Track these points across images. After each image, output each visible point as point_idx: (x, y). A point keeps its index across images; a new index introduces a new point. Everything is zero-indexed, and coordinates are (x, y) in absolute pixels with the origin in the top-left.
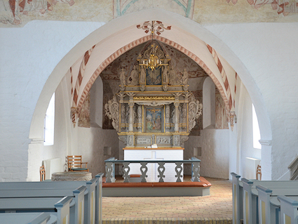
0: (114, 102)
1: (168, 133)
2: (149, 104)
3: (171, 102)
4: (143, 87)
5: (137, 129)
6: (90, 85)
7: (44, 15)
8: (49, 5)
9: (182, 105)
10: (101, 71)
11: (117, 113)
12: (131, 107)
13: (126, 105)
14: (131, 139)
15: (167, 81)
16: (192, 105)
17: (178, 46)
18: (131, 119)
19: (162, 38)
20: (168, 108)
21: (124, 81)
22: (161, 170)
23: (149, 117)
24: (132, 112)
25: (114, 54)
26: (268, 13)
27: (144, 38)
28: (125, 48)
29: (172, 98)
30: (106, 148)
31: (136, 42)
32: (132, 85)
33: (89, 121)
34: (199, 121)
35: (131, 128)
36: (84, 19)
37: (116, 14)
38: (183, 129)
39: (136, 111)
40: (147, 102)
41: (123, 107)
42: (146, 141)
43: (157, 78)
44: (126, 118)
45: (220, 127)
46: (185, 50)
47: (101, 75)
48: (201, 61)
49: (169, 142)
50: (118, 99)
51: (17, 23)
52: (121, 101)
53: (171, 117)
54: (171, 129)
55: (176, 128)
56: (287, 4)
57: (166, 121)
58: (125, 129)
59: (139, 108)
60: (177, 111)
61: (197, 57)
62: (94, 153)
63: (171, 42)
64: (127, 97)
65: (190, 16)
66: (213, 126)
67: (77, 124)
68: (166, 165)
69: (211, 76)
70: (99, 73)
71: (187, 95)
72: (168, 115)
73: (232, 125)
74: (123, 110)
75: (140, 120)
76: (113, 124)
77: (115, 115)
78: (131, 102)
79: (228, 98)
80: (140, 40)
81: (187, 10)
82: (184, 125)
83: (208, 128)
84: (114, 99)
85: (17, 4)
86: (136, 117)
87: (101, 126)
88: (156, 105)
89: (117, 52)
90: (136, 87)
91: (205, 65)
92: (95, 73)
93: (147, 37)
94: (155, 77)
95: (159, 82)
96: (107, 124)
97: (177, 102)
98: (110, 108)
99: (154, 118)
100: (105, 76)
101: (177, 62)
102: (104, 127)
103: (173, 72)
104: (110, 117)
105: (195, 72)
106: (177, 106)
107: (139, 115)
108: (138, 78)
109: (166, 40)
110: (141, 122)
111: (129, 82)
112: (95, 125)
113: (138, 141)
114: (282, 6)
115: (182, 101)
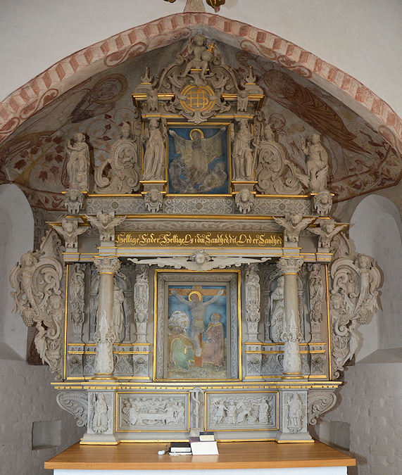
0: (45, 260)
3: (267, 253)
5: (126, 363)
11: (56, 301)
14: (101, 409)
15: (250, 173)
16: (343, 272)
17: (291, 47)
19: (229, 24)
23: (181, 318)
24: (109, 294)
25: (45, 75)
27: (160, 23)
28: (88, 52)
29: (274, 240)
31: (132, 36)
32: (113, 192)
38: (311, 362)
39: (129, 294)
40: (172, 256)
42: (169, 416)
43: (211, 167)
46: (319, 62)
48: (380, 103)
49: (263, 416)
50: (56, 247)
52: (71, 255)
53: (265, 317)
57: (247, 334)
58: (83, 363)
61: (362, 89)
63: (261, 36)
72: (254, 312)
74: (77, 289)
75: (142, 328)
76: (41, 343)
77: (47, 310)
78: (107, 253)
80: (146, 28)
86: (130, 319)
88: (207, 267)
89: (59, 67)
90: (129, 201)
93: (174, 19)
95: (219, 183)
97: (291, 255)
99: (199, 324)
100: (42, 198)
107: (142, 310)
108: (137, 165)
109: (245, 28)
111: (103, 182)
113: (134, 416)
115: (310, 258)
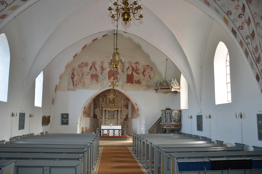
1: (116, 120)
2: (110, 110)
3: (117, 109)
4: (108, 104)
5: (105, 118)
6: (90, 103)
7: (82, 88)
8: (84, 85)
9: (121, 110)
10: (93, 98)
12: (104, 111)
13: (102, 110)
14: (103, 122)
15: (116, 102)
16: (125, 110)
18: (104, 115)
20: (116, 111)
21: (101, 102)
22: (114, 132)
23: (110, 114)
24: (104, 113)
26: (145, 88)
30: (94, 125)
32: (104, 103)
33: (89, 115)
34: (127, 116)
35: (103, 118)
36: (93, 89)
37: (102, 88)
38: (121, 118)
39: (105, 112)
41: (101, 111)
42: (109, 123)
44: (102, 115)
45: (134, 118)
47: (94, 100)
50: (99, 108)
51: (75, 90)
52: (100, 109)
53: (117, 114)
54: (117, 118)
55: (119, 118)
56: (150, 86)
57: (116, 116)
58: (101, 118)
59: (106, 111)
60: (119, 113)
62: (91, 126)
64: (102, 107)
65: (123, 89)
66: (132, 117)
67: (85, 117)
68: (115, 131)
69: (131, 101)
70: (93, 99)
71: (123, 107)
72: (116, 114)
73: (138, 117)
74: (101, 112)
75: (106, 115)
76: (97, 116)
77: (98, 113)
78: (104, 109)
79: (137, 108)
81: (122, 87)
82: (122, 117)
83: (130, 118)
84: (98, 108)
85: (75, 85)
86: (105, 114)
87: (93, 117)
88: (112, 110)
90: (105, 104)
91: (129, 97)
92: (92, 99)
94: (112, 101)
95: (113, 103)
96: (95, 116)
97: (119, 109)
98: (96, 111)
101: (120, 95)
102: (94, 118)
103: (118, 99)
104: (96, 114)
105: (126, 98)
106: (119, 111)
107: (106, 114)
108: (106, 101)
110: (107, 116)
111: (103, 102)
112: (90, 117)
113: (106, 123)
114: (148, 86)
115: (121, 109)
